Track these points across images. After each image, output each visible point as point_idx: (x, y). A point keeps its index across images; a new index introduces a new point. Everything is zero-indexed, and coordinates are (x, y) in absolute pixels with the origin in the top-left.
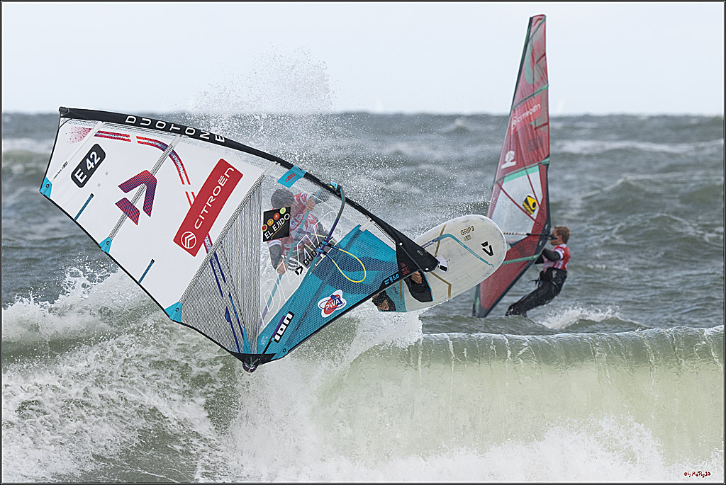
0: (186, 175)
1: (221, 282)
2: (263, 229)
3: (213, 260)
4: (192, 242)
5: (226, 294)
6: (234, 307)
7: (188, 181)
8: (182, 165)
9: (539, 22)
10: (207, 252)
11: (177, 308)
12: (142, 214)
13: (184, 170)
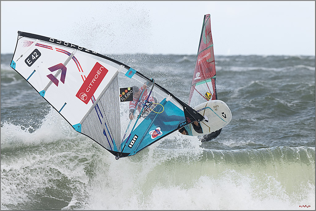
0: (81, 68)
1: (101, 117)
2: (120, 96)
3: (96, 107)
4: (85, 98)
5: (103, 123)
6: (108, 129)
7: (82, 70)
8: (79, 63)
9: (208, 17)
10: (93, 103)
11: (79, 126)
12: (60, 82)
13: (80, 65)
